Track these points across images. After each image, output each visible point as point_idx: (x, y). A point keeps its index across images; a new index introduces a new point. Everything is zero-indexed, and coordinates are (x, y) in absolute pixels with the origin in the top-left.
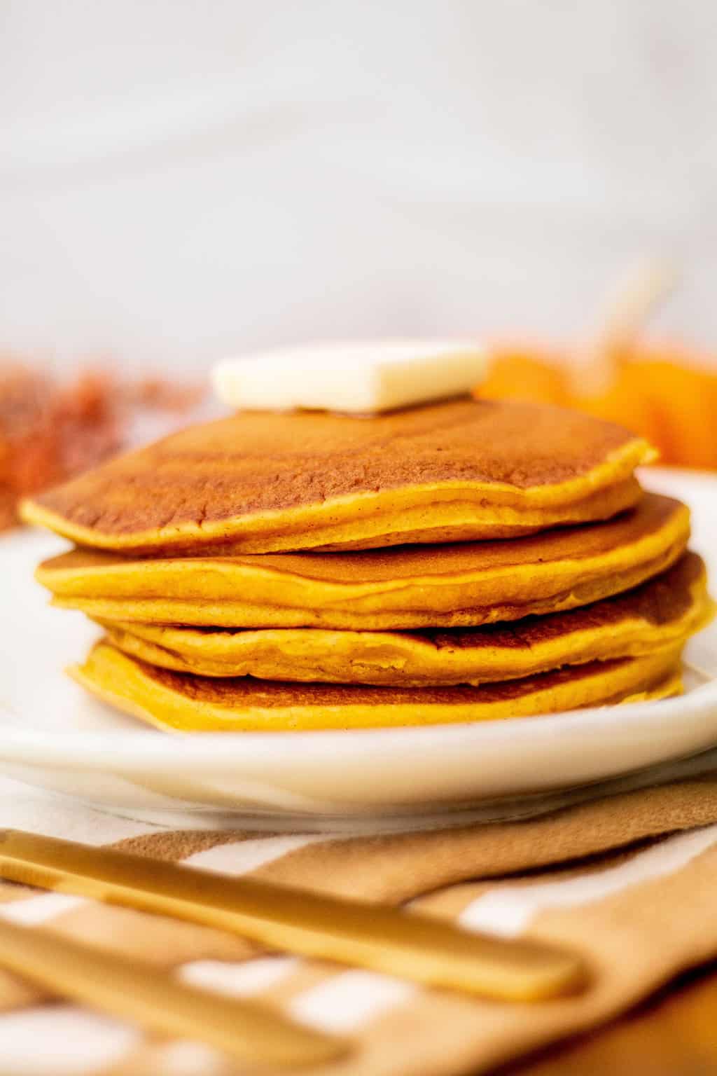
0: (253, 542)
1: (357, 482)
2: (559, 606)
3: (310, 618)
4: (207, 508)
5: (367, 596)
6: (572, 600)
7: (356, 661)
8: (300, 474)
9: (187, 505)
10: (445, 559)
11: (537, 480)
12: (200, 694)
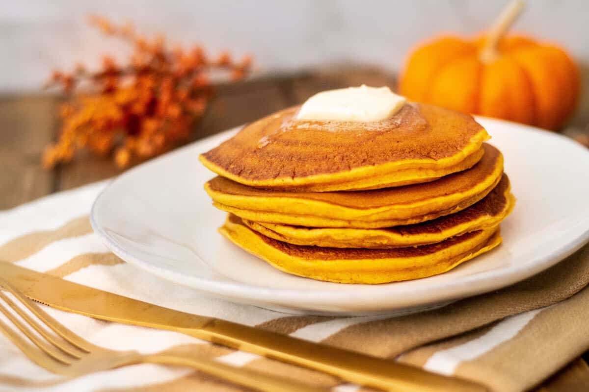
0: (317, 187)
1: (364, 161)
2: (452, 212)
3: (346, 224)
4: (295, 170)
5: (372, 214)
6: (458, 209)
7: (366, 241)
8: (337, 155)
9: (285, 168)
10: (405, 194)
11: (441, 155)
12: (292, 252)
